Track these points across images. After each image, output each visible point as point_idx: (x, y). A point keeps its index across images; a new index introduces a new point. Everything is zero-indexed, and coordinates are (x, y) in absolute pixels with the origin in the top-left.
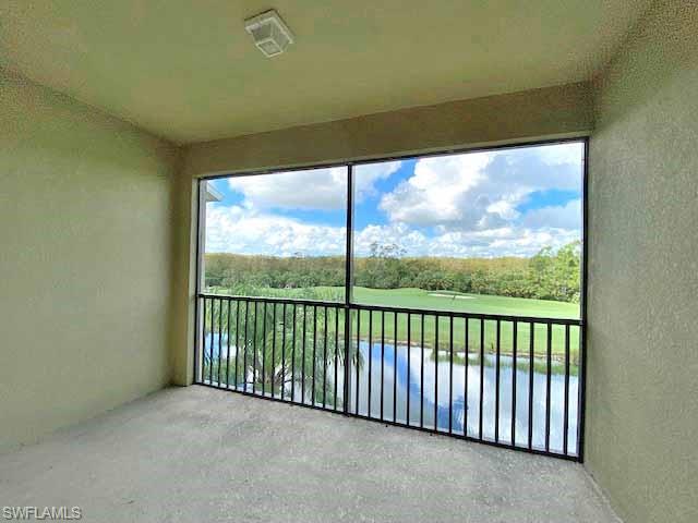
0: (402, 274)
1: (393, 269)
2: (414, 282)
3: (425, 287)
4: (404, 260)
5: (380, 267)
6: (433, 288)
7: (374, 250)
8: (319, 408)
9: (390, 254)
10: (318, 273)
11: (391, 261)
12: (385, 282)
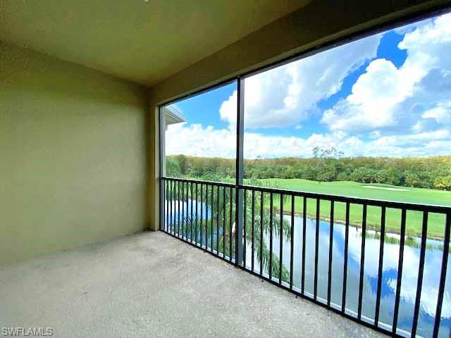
0: (339, 169)
1: (332, 166)
2: (350, 177)
3: (360, 181)
4: (341, 160)
5: (321, 165)
6: (368, 181)
7: (315, 153)
8: (220, 258)
9: (329, 156)
10: (273, 169)
11: (329, 161)
12: (324, 176)
